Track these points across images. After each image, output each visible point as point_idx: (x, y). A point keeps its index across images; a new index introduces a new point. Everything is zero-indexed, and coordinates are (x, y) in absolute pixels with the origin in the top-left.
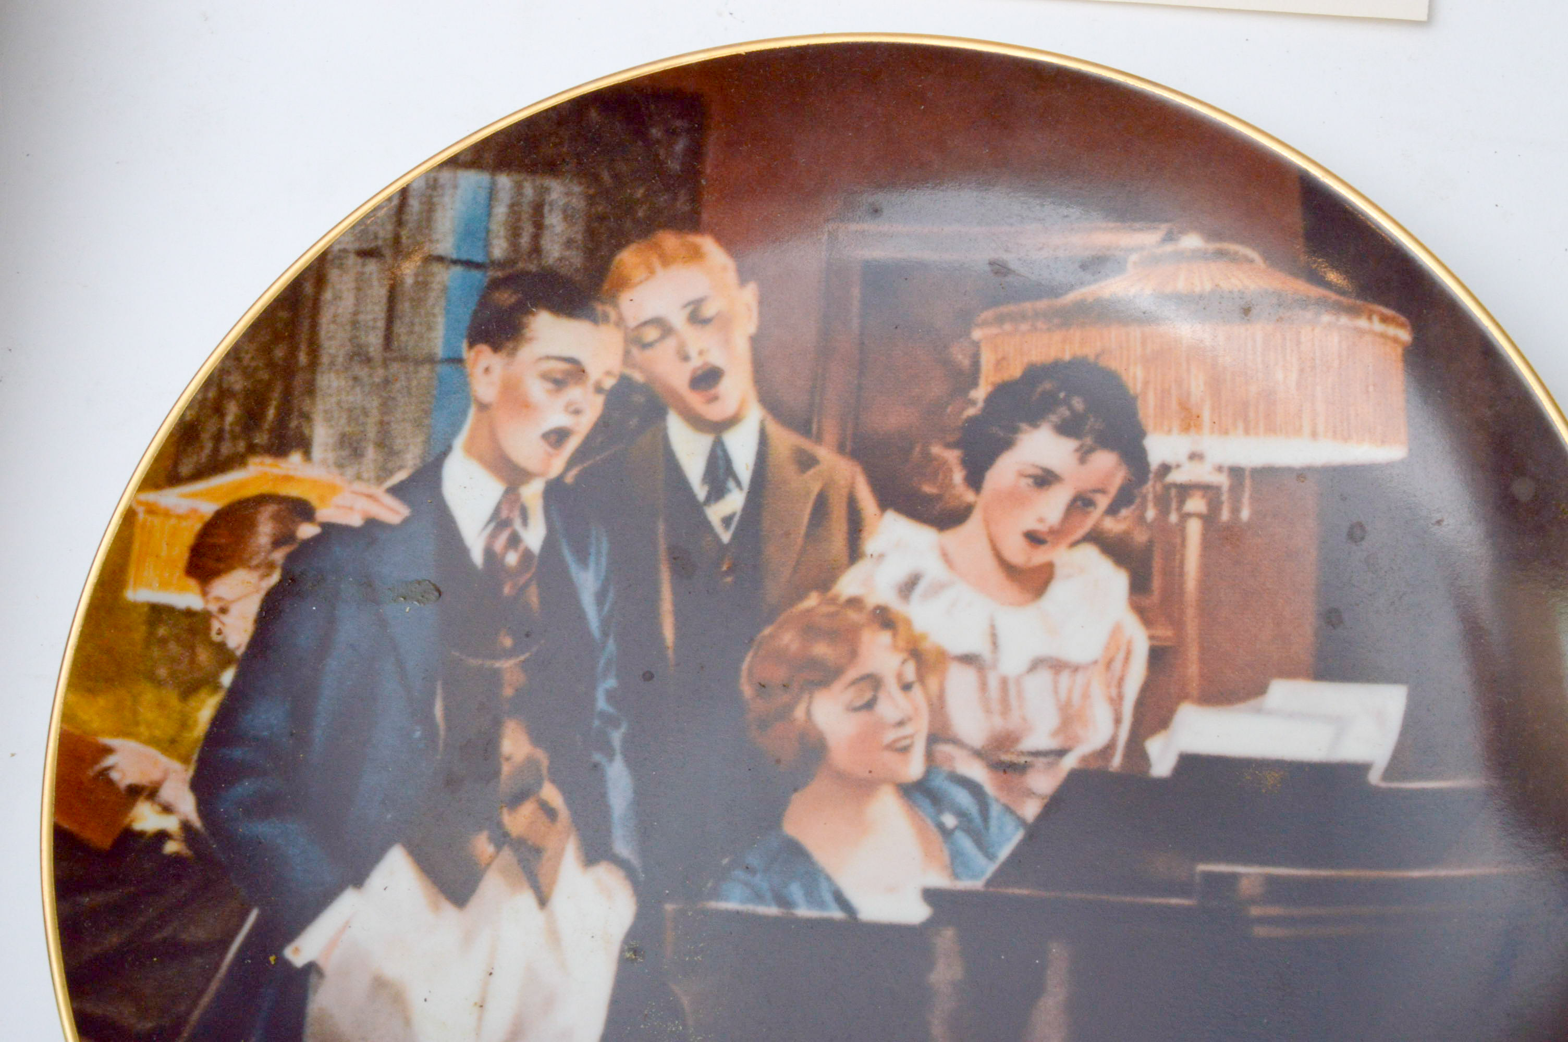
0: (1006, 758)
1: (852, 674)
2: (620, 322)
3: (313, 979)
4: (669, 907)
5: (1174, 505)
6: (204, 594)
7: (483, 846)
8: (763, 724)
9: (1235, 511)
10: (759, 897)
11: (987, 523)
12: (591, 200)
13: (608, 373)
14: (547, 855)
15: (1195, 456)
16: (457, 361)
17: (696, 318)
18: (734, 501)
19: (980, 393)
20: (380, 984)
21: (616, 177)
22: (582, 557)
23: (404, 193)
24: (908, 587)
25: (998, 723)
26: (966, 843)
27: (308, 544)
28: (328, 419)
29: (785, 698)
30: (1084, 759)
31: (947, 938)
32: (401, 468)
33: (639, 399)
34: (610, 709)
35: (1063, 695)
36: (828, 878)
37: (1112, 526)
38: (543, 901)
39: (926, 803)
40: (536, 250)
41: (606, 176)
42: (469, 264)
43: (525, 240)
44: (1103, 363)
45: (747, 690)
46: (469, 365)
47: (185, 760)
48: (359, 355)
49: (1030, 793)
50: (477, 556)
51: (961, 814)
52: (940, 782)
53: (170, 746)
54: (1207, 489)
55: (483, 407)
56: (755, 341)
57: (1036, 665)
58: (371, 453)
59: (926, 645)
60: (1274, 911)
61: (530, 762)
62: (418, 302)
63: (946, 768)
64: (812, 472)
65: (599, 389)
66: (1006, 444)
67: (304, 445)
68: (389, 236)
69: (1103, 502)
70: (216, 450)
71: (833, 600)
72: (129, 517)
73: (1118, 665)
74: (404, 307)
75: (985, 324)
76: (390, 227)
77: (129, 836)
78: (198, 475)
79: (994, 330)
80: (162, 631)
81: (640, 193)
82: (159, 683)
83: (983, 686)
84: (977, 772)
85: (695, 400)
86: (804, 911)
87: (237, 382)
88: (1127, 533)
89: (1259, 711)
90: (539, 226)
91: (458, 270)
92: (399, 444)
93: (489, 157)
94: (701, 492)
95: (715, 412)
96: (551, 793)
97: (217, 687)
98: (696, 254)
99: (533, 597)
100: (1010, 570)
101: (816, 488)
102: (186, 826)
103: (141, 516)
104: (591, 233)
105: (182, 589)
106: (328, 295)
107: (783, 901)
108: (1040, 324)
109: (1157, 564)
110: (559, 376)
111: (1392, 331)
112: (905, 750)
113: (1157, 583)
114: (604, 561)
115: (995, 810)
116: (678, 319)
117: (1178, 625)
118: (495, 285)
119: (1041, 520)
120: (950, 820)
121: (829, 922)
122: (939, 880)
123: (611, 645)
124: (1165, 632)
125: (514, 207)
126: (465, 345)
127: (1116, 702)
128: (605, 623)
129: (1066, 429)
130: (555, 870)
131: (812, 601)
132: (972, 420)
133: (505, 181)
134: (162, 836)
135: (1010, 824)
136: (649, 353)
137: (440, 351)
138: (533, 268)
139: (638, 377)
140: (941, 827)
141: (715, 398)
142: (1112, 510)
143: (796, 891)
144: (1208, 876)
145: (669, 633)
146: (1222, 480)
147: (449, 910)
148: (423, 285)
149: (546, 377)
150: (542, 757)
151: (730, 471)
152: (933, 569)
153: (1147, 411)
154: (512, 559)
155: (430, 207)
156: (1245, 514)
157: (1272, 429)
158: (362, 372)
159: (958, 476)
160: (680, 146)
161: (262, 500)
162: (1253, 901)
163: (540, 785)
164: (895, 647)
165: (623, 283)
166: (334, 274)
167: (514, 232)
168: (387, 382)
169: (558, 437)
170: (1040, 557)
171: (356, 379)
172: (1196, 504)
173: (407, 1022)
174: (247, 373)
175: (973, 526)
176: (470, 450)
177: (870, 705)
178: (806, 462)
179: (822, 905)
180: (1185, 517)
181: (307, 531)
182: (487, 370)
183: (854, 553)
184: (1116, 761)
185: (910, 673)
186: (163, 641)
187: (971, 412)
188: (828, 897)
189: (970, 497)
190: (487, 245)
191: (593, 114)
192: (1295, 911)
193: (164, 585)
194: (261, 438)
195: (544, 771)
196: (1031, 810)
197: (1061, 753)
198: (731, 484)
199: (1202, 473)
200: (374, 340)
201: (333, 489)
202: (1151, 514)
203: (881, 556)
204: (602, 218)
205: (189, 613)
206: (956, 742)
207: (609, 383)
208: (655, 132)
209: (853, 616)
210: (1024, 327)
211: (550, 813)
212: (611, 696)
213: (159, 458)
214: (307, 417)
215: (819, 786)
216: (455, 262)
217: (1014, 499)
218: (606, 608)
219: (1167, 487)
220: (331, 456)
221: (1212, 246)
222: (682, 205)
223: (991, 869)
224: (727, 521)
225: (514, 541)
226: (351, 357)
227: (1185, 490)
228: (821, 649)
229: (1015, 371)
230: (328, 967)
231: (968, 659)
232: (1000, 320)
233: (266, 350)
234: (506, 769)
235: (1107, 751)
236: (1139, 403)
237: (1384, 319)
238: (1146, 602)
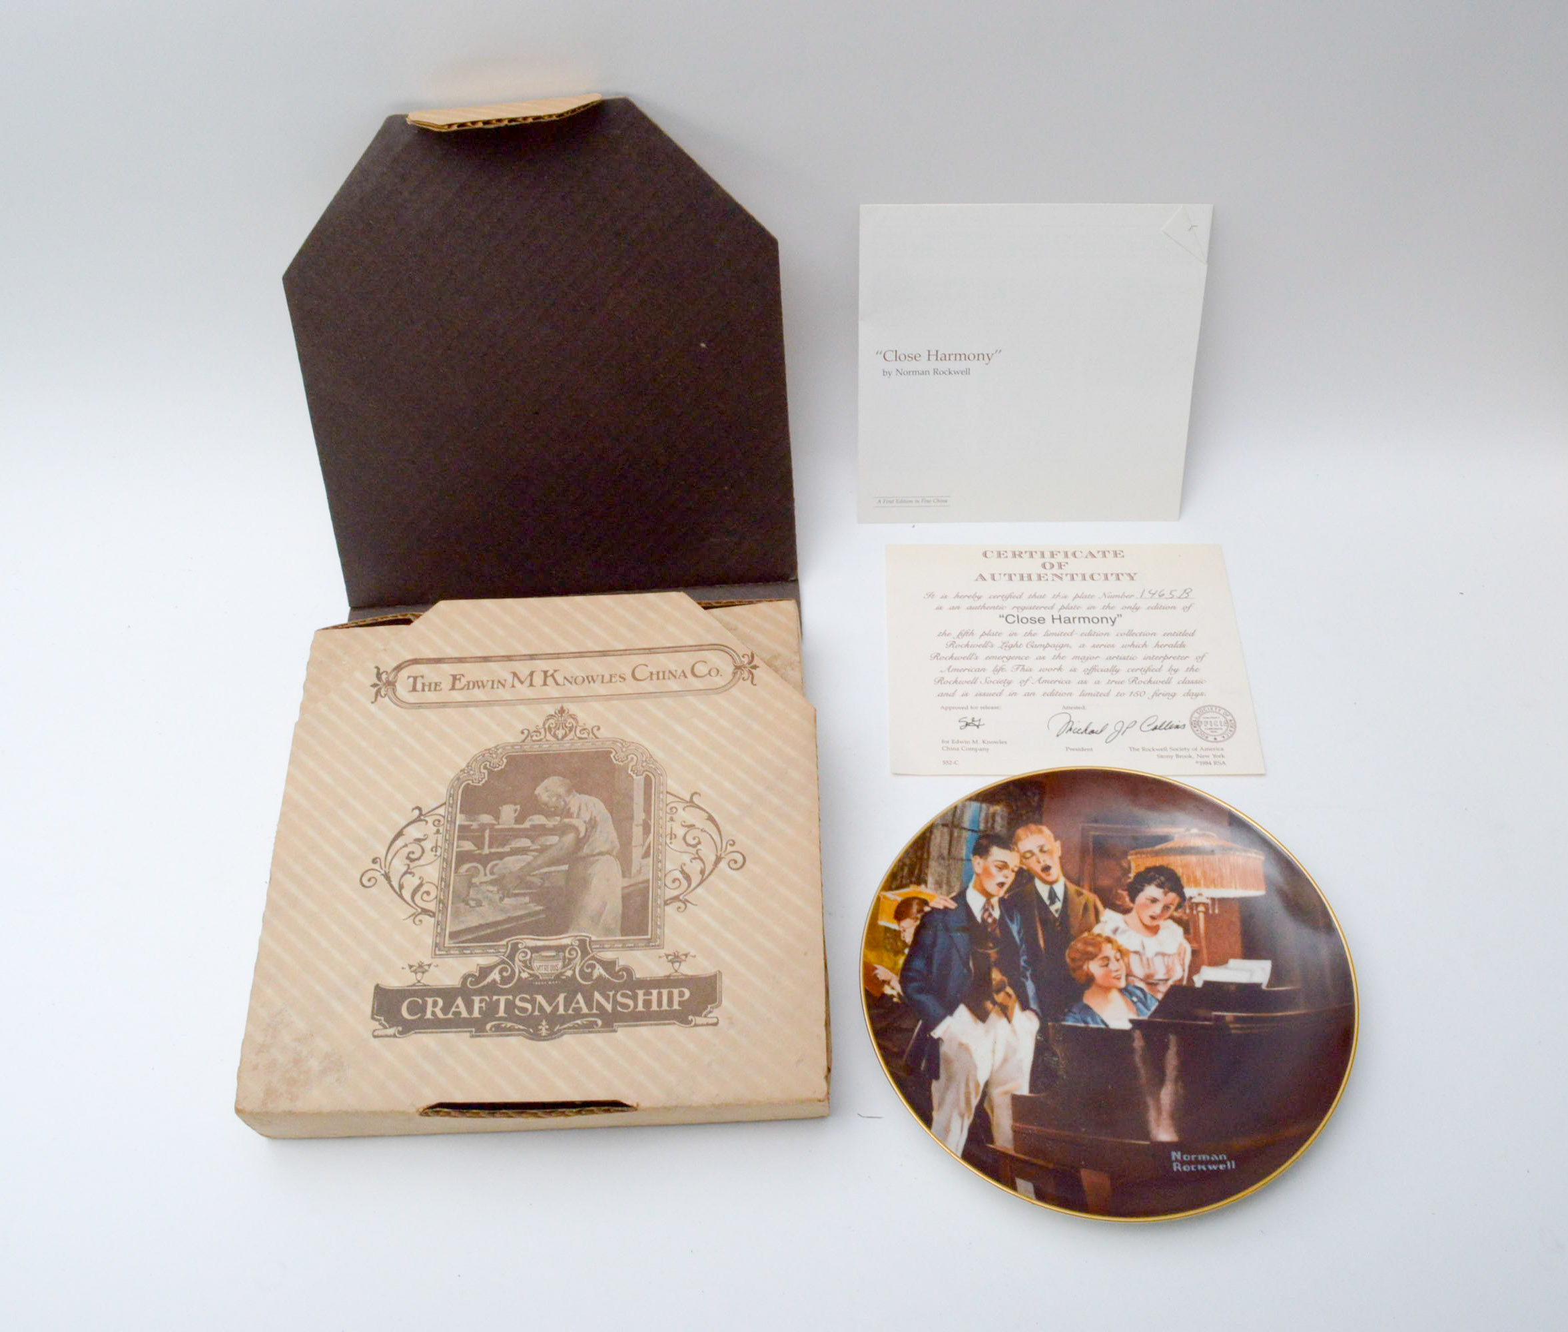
0: (1151, 981)
1: (1100, 956)
2: (1018, 851)
3: (940, 1042)
4: (1049, 1024)
5: (1194, 908)
6: (899, 925)
7: (989, 1005)
8: (1074, 970)
9: (1214, 910)
10: (1077, 1021)
11: (1138, 913)
12: (1010, 814)
13: (1016, 866)
14: (1010, 1008)
15: (1200, 894)
16: (969, 860)
17: (1042, 851)
18: (1058, 905)
19: (1132, 875)
20: (961, 1045)
21: (1017, 806)
22: (1012, 920)
23: (956, 807)
24: (1115, 931)
25: (1147, 971)
26: (1141, 1006)
27: (927, 914)
28: (932, 874)
29: (1080, 963)
30: (1175, 982)
31: (1137, 1034)
32: (954, 891)
33: (1025, 874)
34: (1026, 966)
35: (1166, 963)
36: (1099, 1016)
37: (1176, 914)
38: (1009, 1021)
39: (1127, 994)
40: (993, 827)
41: (1014, 808)
42: (973, 831)
43: (989, 825)
44: (1169, 867)
45: (1068, 960)
46: (973, 862)
47: (897, 974)
48: (941, 857)
49: (1159, 991)
50: (979, 919)
51: (1137, 997)
52: (1130, 988)
53: (892, 969)
54: (1204, 904)
55: (978, 875)
56: (1061, 858)
57: (1157, 954)
58: (945, 887)
59: (1121, 948)
60: (1238, 1026)
61: (1002, 982)
62: (958, 842)
63: (1132, 984)
64: (1081, 897)
65: (1013, 871)
66: (1141, 890)
67: (925, 882)
68: (951, 821)
69: (1173, 908)
70: (901, 881)
71: (1093, 934)
72: (878, 899)
73: (1182, 955)
74: (954, 842)
75: (1132, 855)
76: (951, 818)
77: (884, 995)
78: (898, 888)
79: (1134, 857)
80: (888, 935)
81: (1024, 812)
82: (887, 950)
83: (1141, 960)
84: (1142, 985)
85: (1043, 875)
86: (1092, 1025)
87: (907, 861)
88: (1181, 916)
89: (1227, 968)
90: (994, 821)
91: (970, 833)
92: (953, 884)
93: (980, 798)
94: (1048, 902)
95: (1050, 879)
96: (1009, 990)
97: (903, 953)
98: (1041, 832)
99: (998, 931)
100: (1147, 927)
101: (1083, 902)
102: (899, 994)
103: (882, 899)
104: (1009, 823)
105: (893, 923)
106: (933, 837)
107: (1086, 1022)
108: (1148, 855)
109: (1191, 925)
110: (1000, 866)
111: (1258, 856)
112: (1119, 979)
113: (1192, 931)
114: (1019, 922)
115: (1149, 996)
116: (1036, 851)
117: (1199, 942)
118: (980, 838)
119: (1154, 912)
120: (1135, 999)
121: (1101, 1029)
122: (1134, 1017)
123: (1024, 946)
124: (1195, 945)
125: (987, 814)
126: (971, 855)
127: (1183, 965)
128: (1021, 940)
129: (1160, 886)
130: (1012, 1013)
131: (1086, 934)
132: (1130, 883)
133: (984, 806)
134: (892, 996)
135: (1154, 1001)
136: (1027, 861)
137: (964, 857)
138: (992, 833)
139: (1025, 867)
140: (1133, 1001)
141: (1049, 875)
142: (1176, 909)
143: (1089, 1019)
144: (1216, 1015)
145: (1042, 943)
146: (1209, 902)
147: (980, 1024)
148: (960, 837)
149: (996, 866)
150: (1005, 979)
151: (1056, 896)
152: (1123, 926)
153: (1184, 881)
154: (990, 920)
155: (963, 812)
156: (1217, 911)
157: (1222, 886)
158: (942, 862)
159: (1127, 899)
160: (1036, 798)
161: (914, 898)
162: (1231, 1022)
163: (1005, 987)
164: (1113, 949)
165: (1020, 839)
166: (935, 831)
167: (987, 822)
168: (949, 865)
169: (1001, 885)
170: (1155, 923)
171: (940, 864)
172: (1201, 908)
173: (971, 1056)
174: (910, 859)
175: (1133, 913)
176: (975, 887)
177: (1107, 965)
178: (1080, 894)
179: (1097, 1023)
180: (1198, 912)
181: (927, 909)
182: (979, 864)
183: (1098, 921)
184: (1185, 982)
185: (1118, 956)
186: (888, 938)
187: (1129, 881)
188: (1099, 1021)
189: (1131, 905)
190: (978, 826)
191: (1011, 788)
192: (1245, 1026)
193: (888, 921)
194: (914, 879)
195: (1007, 984)
196: (1160, 996)
197: (1167, 980)
198: (1057, 900)
199: (1203, 899)
200: (945, 852)
201: (933, 896)
202: (1188, 911)
203: (1106, 922)
204: (1012, 819)
205: (895, 930)
206: (1135, 976)
207: (1016, 869)
208: (1029, 794)
209: (1099, 939)
210: (1143, 856)
211: (1009, 995)
212: (1025, 962)
213: (887, 881)
214: (926, 874)
215: (1093, 989)
216: (969, 830)
217: (1145, 906)
218: (1021, 934)
219: (1192, 903)
220: (933, 887)
221: (1201, 832)
222: (1037, 816)
223: (1149, 1013)
224: (1057, 911)
225: (990, 915)
226: (938, 858)
227: (1197, 904)
228: (1090, 949)
229: (1142, 869)
230: (945, 1038)
231: (1136, 952)
232: (1136, 854)
233: (916, 852)
234: (994, 982)
235: (1181, 980)
236: (1181, 879)
237: (1255, 853)
238: (1189, 936)
